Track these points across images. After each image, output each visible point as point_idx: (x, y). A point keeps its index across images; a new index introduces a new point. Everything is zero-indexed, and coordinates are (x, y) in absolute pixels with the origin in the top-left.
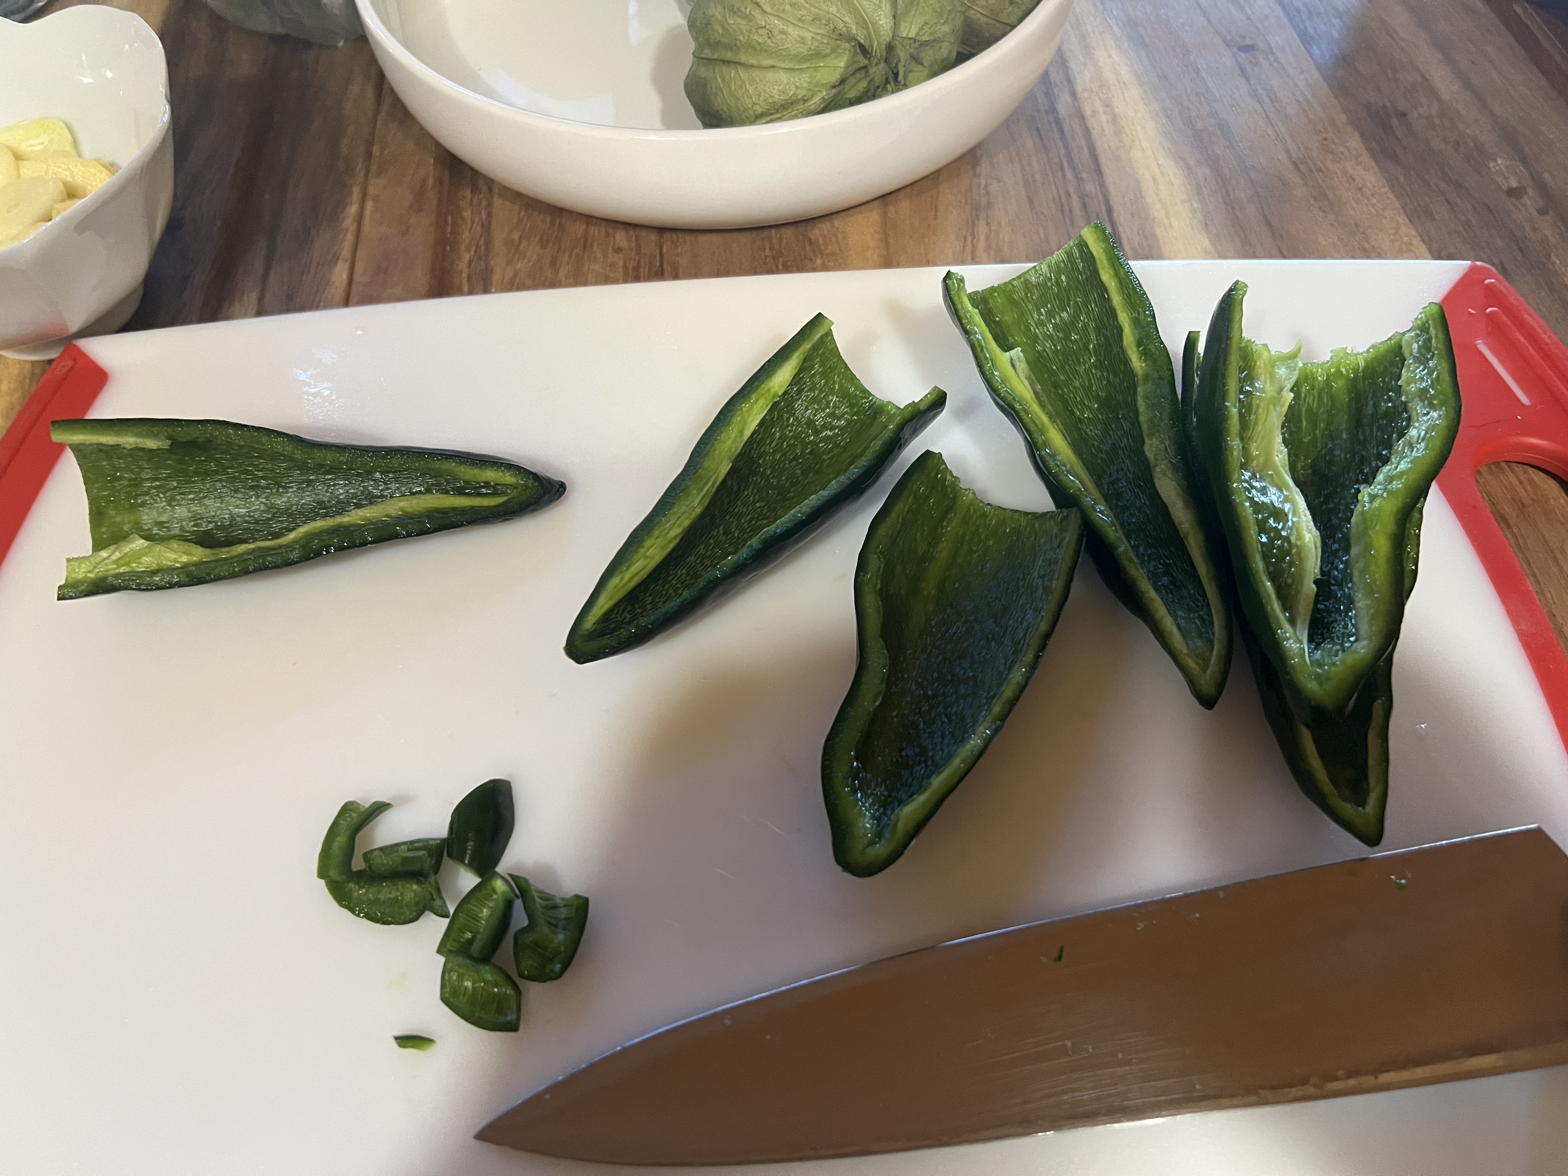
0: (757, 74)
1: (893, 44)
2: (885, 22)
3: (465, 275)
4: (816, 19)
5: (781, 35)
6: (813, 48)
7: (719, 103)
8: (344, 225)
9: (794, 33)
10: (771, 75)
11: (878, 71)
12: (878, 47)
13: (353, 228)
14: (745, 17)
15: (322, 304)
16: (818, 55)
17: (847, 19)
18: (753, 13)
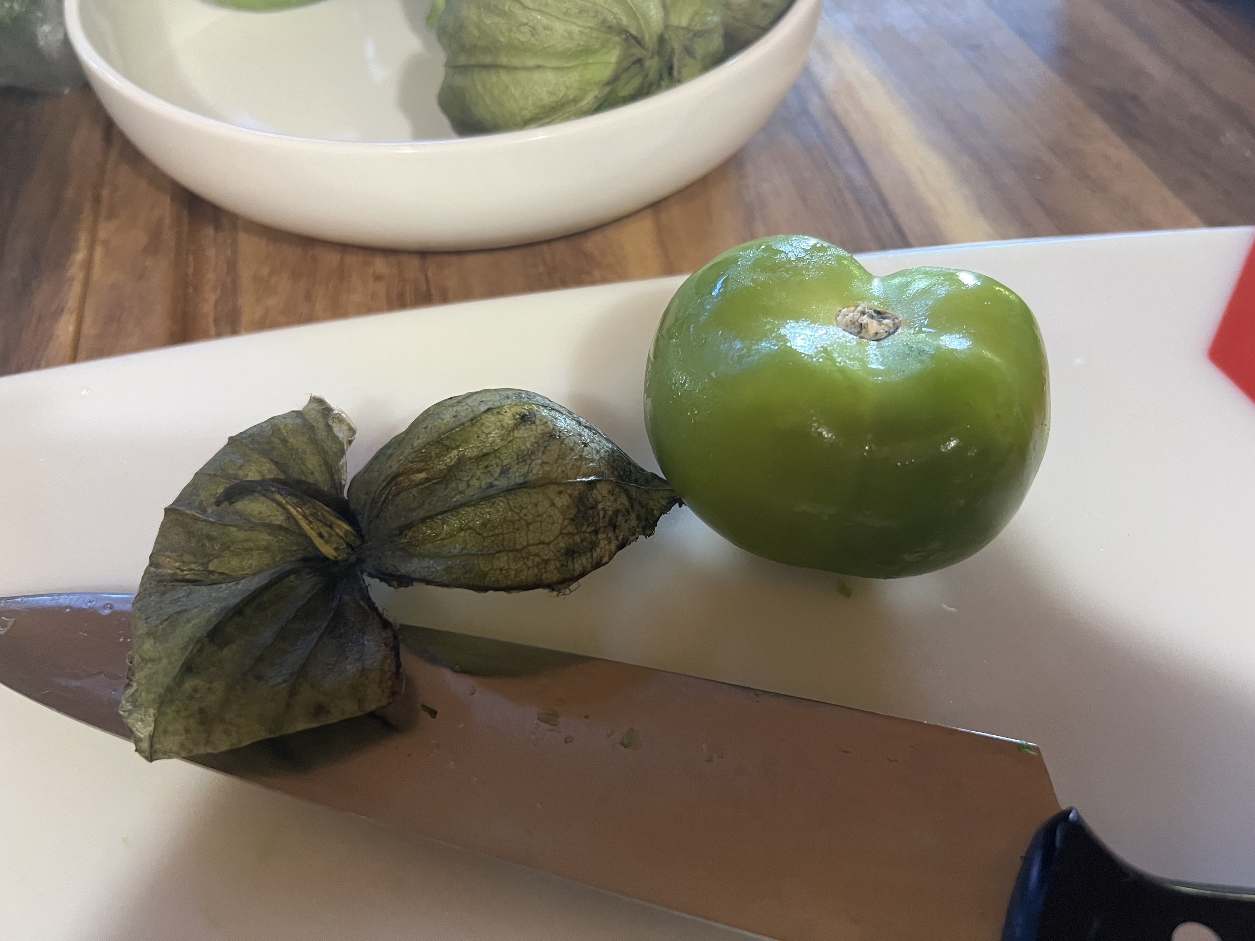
0: (522, 76)
1: (667, 37)
2: (655, 13)
3: (211, 318)
4: (582, 11)
5: (545, 32)
6: (582, 43)
7: (480, 112)
8: (69, 274)
9: (560, 27)
10: (537, 76)
11: (653, 64)
12: (650, 39)
13: (81, 276)
14: (504, 14)
15: (43, 363)
16: (586, 51)
17: (615, 10)
18: (512, 9)
